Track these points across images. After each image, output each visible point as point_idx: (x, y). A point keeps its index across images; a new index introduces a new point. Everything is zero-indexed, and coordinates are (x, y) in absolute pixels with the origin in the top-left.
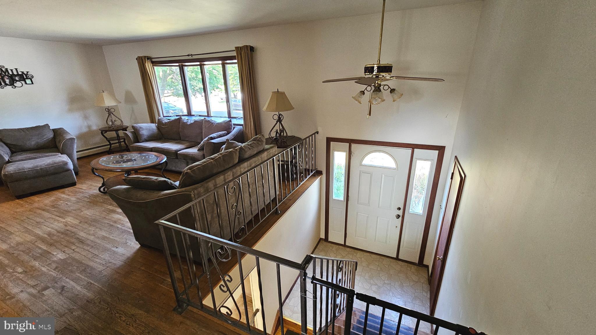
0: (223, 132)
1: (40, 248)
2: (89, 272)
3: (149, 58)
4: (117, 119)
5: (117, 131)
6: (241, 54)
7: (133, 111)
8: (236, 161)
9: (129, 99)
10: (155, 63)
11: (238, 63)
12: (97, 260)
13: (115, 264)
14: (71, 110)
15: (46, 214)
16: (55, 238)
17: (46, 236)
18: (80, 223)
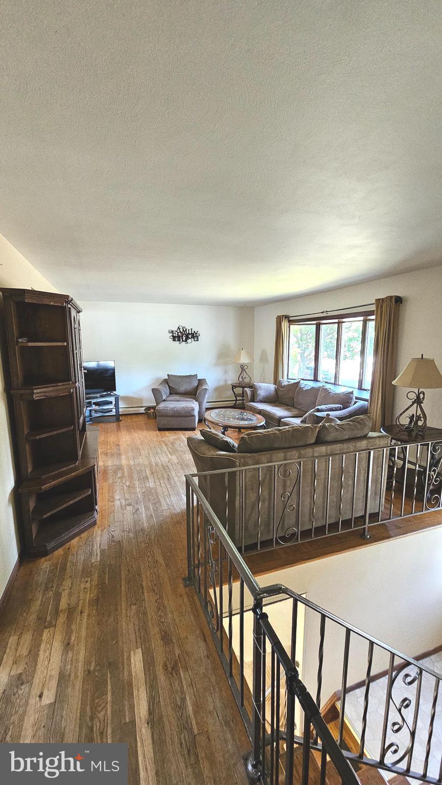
0: (337, 405)
1: (146, 473)
2: (157, 506)
3: (287, 317)
4: (247, 376)
5: (243, 388)
6: (382, 307)
7: (264, 370)
8: (313, 441)
9: (263, 358)
10: (291, 322)
11: (376, 320)
12: (168, 500)
13: (175, 509)
14: (216, 365)
15: (165, 448)
16: (157, 468)
17: (154, 465)
18: (177, 463)
